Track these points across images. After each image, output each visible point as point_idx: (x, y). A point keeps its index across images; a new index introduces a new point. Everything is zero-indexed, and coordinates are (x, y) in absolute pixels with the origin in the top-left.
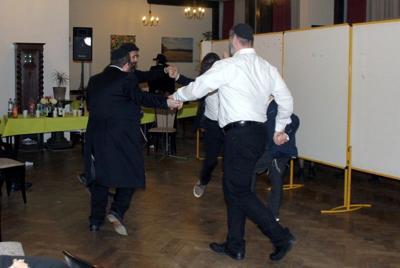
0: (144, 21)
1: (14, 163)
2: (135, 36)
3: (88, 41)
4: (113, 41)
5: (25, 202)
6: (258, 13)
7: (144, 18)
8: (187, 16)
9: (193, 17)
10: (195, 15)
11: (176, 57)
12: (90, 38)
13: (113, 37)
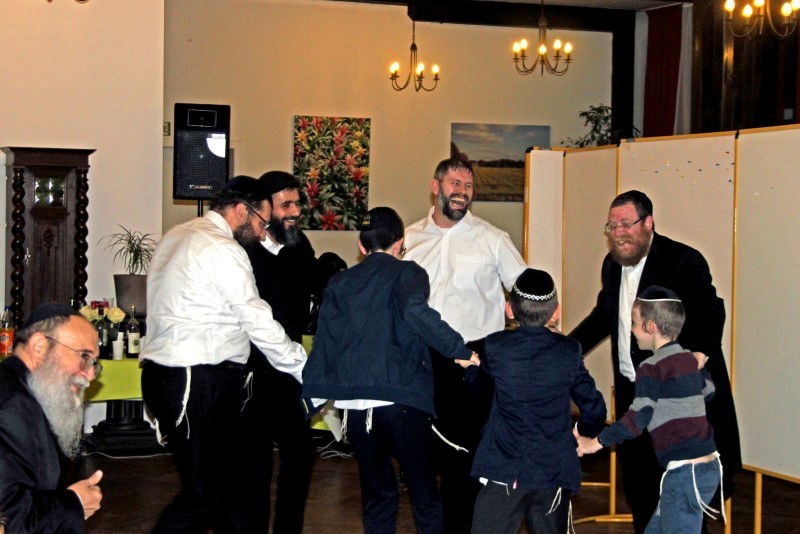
0: (394, 76)
2: (368, 120)
3: (216, 144)
4: (302, 135)
6: (728, 54)
7: (394, 67)
8: (520, 65)
9: (539, 66)
10: (543, 60)
11: (493, 187)
12: (224, 136)
13: (301, 123)
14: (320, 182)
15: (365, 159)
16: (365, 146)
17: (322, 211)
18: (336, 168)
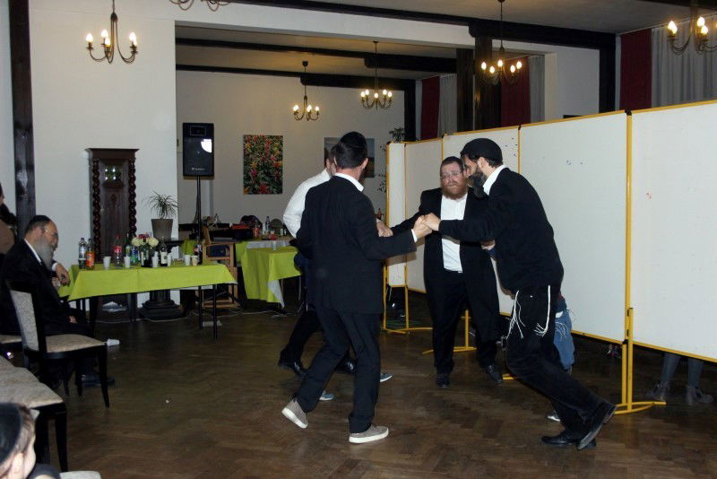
0: (296, 113)
1: (88, 342)
2: (282, 137)
3: (207, 145)
4: (247, 145)
5: (107, 404)
6: (476, 97)
7: (296, 108)
8: (365, 103)
9: (375, 105)
10: (377, 101)
12: (210, 140)
13: (247, 139)
14: (258, 169)
15: (281, 157)
16: (280, 150)
17: (259, 184)
18: (266, 162)
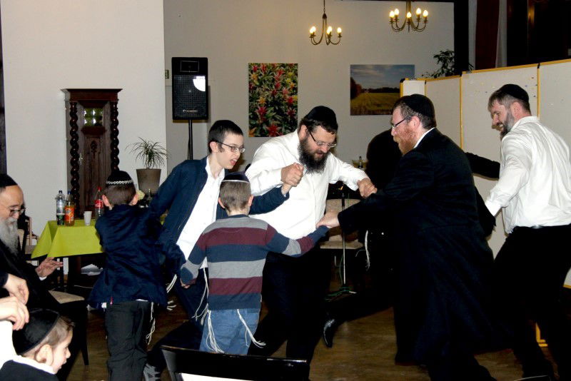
0: (313, 36)
2: (296, 65)
3: (199, 83)
4: (254, 75)
6: (531, 14)
7: (313, 30)
8: (394, 25)
9: (407, 26)
10: (410, 22)
11: (378, 105)
12: (204, 77)
13: (253, 68)
14: (267, 106)
15: (295, 90)
16: (294, 82)
17: (268, 124)
18: (276, 97)
